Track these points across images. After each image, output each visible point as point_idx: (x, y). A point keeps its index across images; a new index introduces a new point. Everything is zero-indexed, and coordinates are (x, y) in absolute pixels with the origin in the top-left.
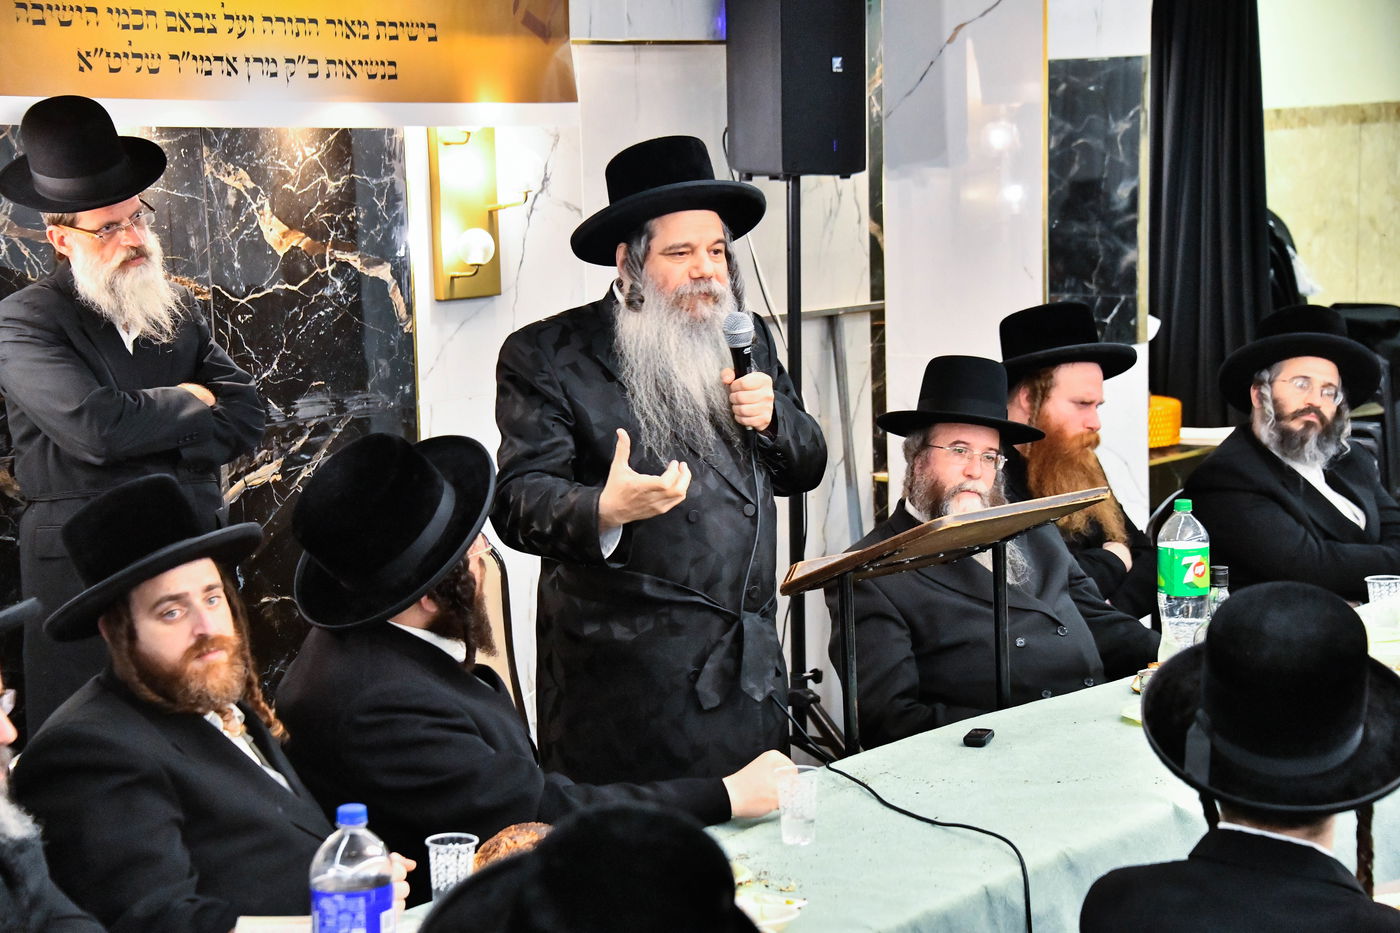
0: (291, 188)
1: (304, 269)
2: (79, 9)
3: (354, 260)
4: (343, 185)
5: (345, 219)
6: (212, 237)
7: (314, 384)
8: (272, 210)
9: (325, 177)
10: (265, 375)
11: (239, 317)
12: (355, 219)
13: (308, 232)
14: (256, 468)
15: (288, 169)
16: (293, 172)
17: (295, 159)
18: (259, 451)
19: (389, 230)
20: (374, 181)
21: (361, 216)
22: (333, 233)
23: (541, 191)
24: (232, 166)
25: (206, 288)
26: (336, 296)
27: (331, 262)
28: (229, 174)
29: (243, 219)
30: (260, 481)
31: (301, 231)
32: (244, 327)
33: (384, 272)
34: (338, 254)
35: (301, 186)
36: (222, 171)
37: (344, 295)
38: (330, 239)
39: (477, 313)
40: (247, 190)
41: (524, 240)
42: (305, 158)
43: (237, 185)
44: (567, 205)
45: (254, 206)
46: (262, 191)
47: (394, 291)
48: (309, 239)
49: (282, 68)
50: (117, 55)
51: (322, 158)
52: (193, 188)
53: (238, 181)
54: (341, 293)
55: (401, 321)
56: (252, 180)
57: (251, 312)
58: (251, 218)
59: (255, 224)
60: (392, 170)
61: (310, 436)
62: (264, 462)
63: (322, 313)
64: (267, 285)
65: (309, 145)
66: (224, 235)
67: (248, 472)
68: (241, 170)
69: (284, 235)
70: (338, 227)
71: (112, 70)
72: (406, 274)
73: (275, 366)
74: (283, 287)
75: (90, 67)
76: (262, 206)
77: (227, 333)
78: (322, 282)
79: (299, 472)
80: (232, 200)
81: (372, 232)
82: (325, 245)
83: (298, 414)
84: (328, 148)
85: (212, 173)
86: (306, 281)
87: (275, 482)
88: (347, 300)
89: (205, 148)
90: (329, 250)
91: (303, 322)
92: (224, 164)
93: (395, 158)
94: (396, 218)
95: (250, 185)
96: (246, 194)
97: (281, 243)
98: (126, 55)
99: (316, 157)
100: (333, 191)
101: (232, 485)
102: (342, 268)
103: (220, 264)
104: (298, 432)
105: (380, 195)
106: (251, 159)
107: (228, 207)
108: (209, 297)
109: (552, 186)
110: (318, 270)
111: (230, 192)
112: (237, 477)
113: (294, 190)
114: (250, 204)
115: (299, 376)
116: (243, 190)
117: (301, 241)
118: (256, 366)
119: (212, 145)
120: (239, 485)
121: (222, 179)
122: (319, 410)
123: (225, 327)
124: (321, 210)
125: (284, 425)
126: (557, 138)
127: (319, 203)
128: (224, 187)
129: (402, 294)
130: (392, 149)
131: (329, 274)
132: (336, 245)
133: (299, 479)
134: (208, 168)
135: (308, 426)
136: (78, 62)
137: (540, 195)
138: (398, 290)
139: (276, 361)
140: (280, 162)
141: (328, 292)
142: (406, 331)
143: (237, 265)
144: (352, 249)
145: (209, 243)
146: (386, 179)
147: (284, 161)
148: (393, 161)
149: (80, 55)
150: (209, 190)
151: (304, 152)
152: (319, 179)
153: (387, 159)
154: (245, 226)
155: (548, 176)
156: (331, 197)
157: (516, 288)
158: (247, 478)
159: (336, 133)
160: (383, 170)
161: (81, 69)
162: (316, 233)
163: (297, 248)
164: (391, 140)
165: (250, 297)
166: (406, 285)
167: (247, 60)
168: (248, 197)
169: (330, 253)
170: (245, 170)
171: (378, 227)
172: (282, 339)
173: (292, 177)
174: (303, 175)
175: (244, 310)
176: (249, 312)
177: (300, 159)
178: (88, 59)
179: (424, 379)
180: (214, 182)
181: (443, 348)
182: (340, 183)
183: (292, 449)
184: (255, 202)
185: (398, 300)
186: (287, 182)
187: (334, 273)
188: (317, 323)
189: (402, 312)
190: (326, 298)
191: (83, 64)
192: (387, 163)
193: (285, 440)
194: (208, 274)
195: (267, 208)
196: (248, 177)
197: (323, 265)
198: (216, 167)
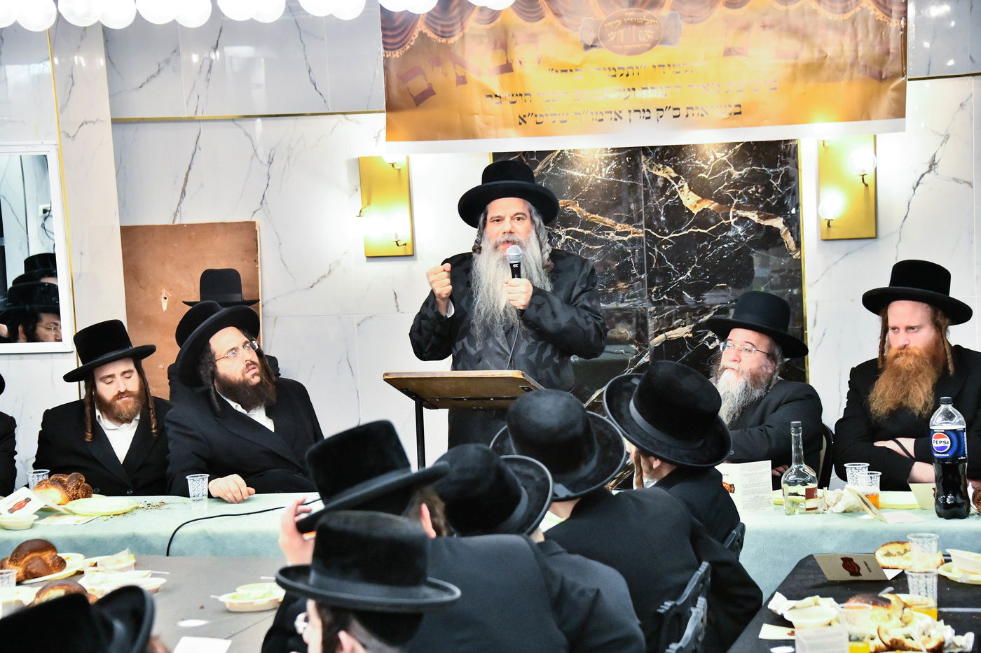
0: (705, 176)
1: (712, 220)
2: (521, 95)
3: (753, 216)
4: (745, 173)
5: (746, 193)
6: (646, 204)
7: (718, 285)
8: (690, 188)
9: (732, 169)
10: (681, 278)
11: (663, 247)
12: (757, 192)
13: (716, 200)
14: (673, 329)
15: (703, 165)
16: (706, 167)
17: (708, 159)
18: (676, 319)
19: (783, 198)
20: (771, 170)
21: (759, 191)
22: (736, 201)
23: (929, 172)
24: (661, 166)
25: (640, 231)
26: (737, 236)
27: (734, 217)
28: (659, 170)
29: (668, 193)
30: (676, 336)
31: (712, 199)
32: (666, 252)
33: (778, 223)
34: (740, 213)
35: (712, 174)
36: (654, 168)
37: (744, 236)
38: (734, 204)
39: (860, 248)
40: (671, 178)
41: (909, 203)
42: (716, 159)
43: (665, 175)
44: (956, 180)
45: (676, 187)
46: (683, 178)
47: (785, 234)
48: (717, 204)
49: (654, 114)
50: (541, 115)
51: (729, 159)
52: (633, 178)
53: (665, 172)
54: (742, 234)
55: (791, 251)
56: (676, 172)
57: (672, 244)
58: (674, 193)
59: (677, 196)
60: (787, 163)
61: (714, 314)
62: (679, 326)
63: (726, 246)
64: (684, 230)
65: (718, 152)
66: (654, 202)
67: (668, 330)
68: (668, 167)
69: (698, 202)
70: (740, 197)
71: (537, 123)
72: (796, 224)
73: (688, 274)
74: (697, 231)
75: (525, 122)
76: (682, 187)
77: (655, 254)
78: (728, 227)
79: (706, 334)
80: (660, 184)
81: (768, 200)
82: (730, 207)
83: (706, 301)
84: (734, 153)
85: (647, 170)
86: (714, 227)
87: (687, 337)
88: (746, 238)
89: (643, 157)
90: (732, 210)
91: (711, 250)
92: (655, 164)
93: (790, 157)
94: (789, 192)
95: (674, 175)
96: (671, 180)
97: (695, 206)
98: (547, 115)
99: (725, 158)
100: (737, 177)
101: (656, 336)
102: (742, 221)
103: (651, 218)
104: (706, 311)
105: (775, 178)
106: (675, 161)
107: (658, 187)
108: (643, 235)
109: (939, 169)
110: (724, 221)
111: (659, 179)
112: (660, 332)
113: (706, 177)
114: (674, 186)
115: (708, 280)
116: (668, 178)
117: (711, 205)
118: (674, 273)
119: (647, 155)
120: (661, 337)
121: (654, 172)
122: (722, 300)
123: (653, 252)
124: (727, 188)
125: (695, 307)
126: (947, 137)
127: (726, 184)
128: (656, 177)
129: (792, 235)
130: (787, 151)
131: (732, 224)
132: (738, 207)
133: (705, 338)
134: (644, 168)
135: (713, 308)
136: (518, 120)
137: (926, 175)
138: (789, 234)
139: (690, 271)
140: (697, 162)
141: (731, 234)
142: (794, 257)
143: (662, 218)
144: (750, 210)
145: (643, 207)
146: (782, 169)
147: (700, 161)
148: (788, 158)
149: (520, 117)
150: (645, 179)
151: (715, 156)
152: (727, 171)
153: (782, 157)
154: (668, 198)
155: (936, 162)
156: (736, 182)
157: (900, 233)
158: (667, 333)
159: (741, 144)
160: (779, 164)
161: (520, 124)
162: (724, 200)
163: (708, 209)
164: (787, 146)
165: (671, 235)
166: (796, 231)
167: (630, 111)
168: (673, 182)
169: (733, 212)
170: (670, 166)
171: (773, 197)
172: (695, 259)
173: (705, 170)
174: (714, 169)
175: (666, 242)
176: (671, 244)
177: (712, 158)
178: (525, 119)
179: (810, 286)
180: (648, 174)
181: (828, 268)
182: (743, 172)
183: (701, 320)
184: (677, 183)
185: (789, 240)
186: (702, 173)
187: (735, 223)
188: (722, 252)
189: (792, 245)
190: (729, 237)
191: (521, 121)
192: (783, 159)
193: (695, 315)
194: (643, 222)
195: (686, 186)
196: (672, 171)
197: (727, 218)
198: (651, 166)
